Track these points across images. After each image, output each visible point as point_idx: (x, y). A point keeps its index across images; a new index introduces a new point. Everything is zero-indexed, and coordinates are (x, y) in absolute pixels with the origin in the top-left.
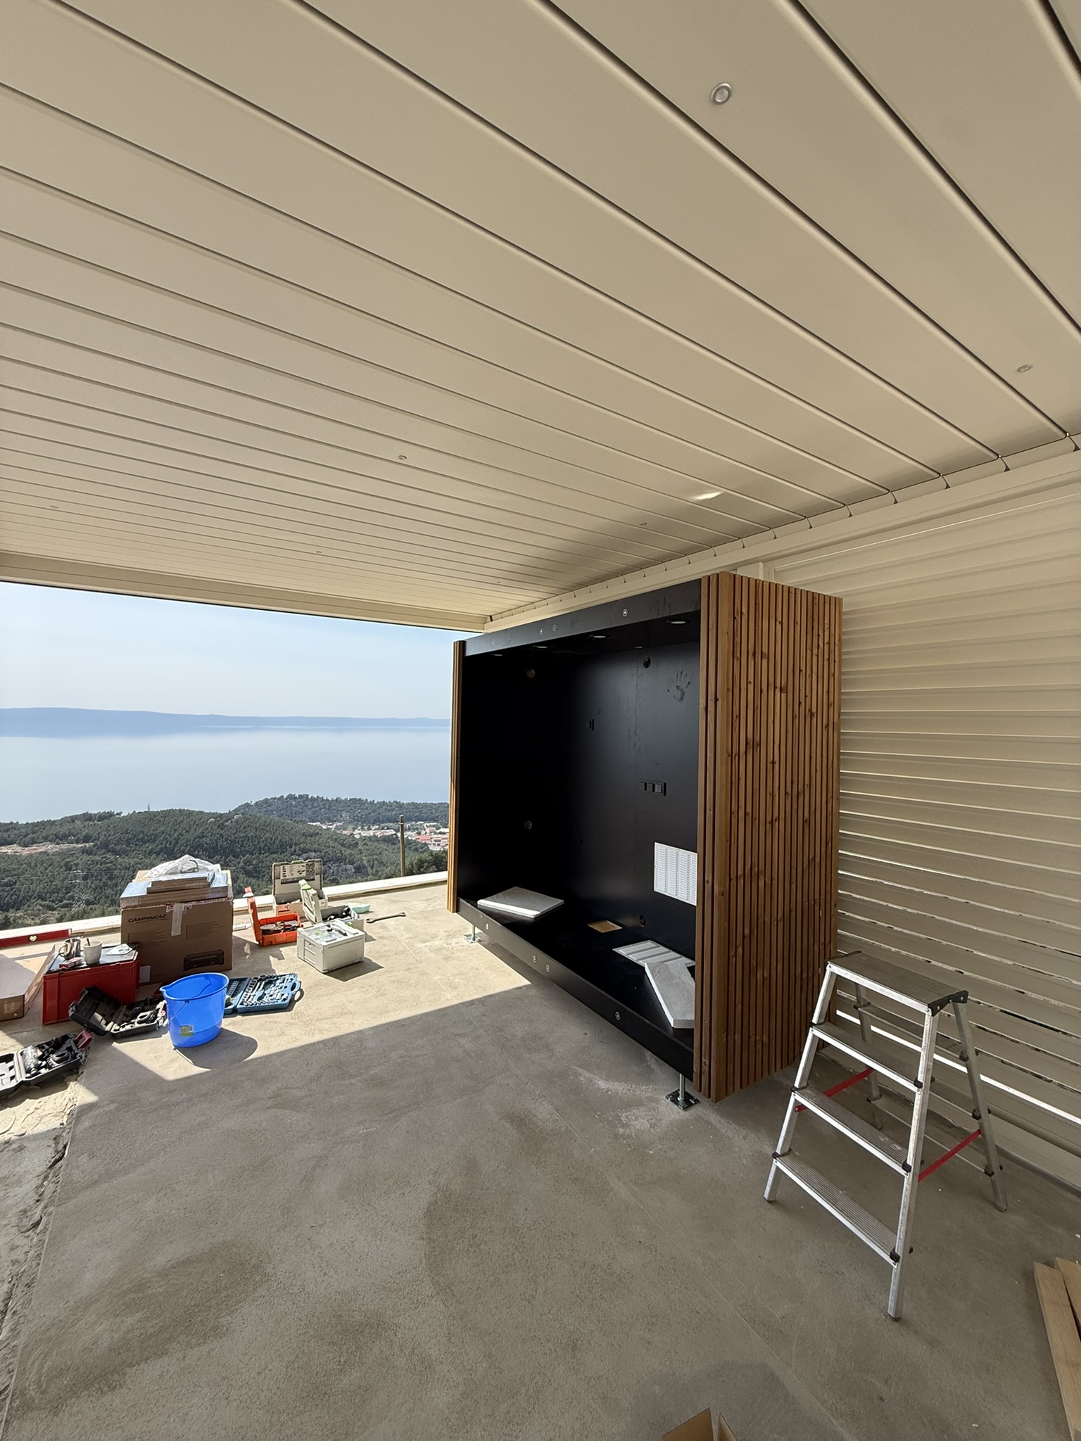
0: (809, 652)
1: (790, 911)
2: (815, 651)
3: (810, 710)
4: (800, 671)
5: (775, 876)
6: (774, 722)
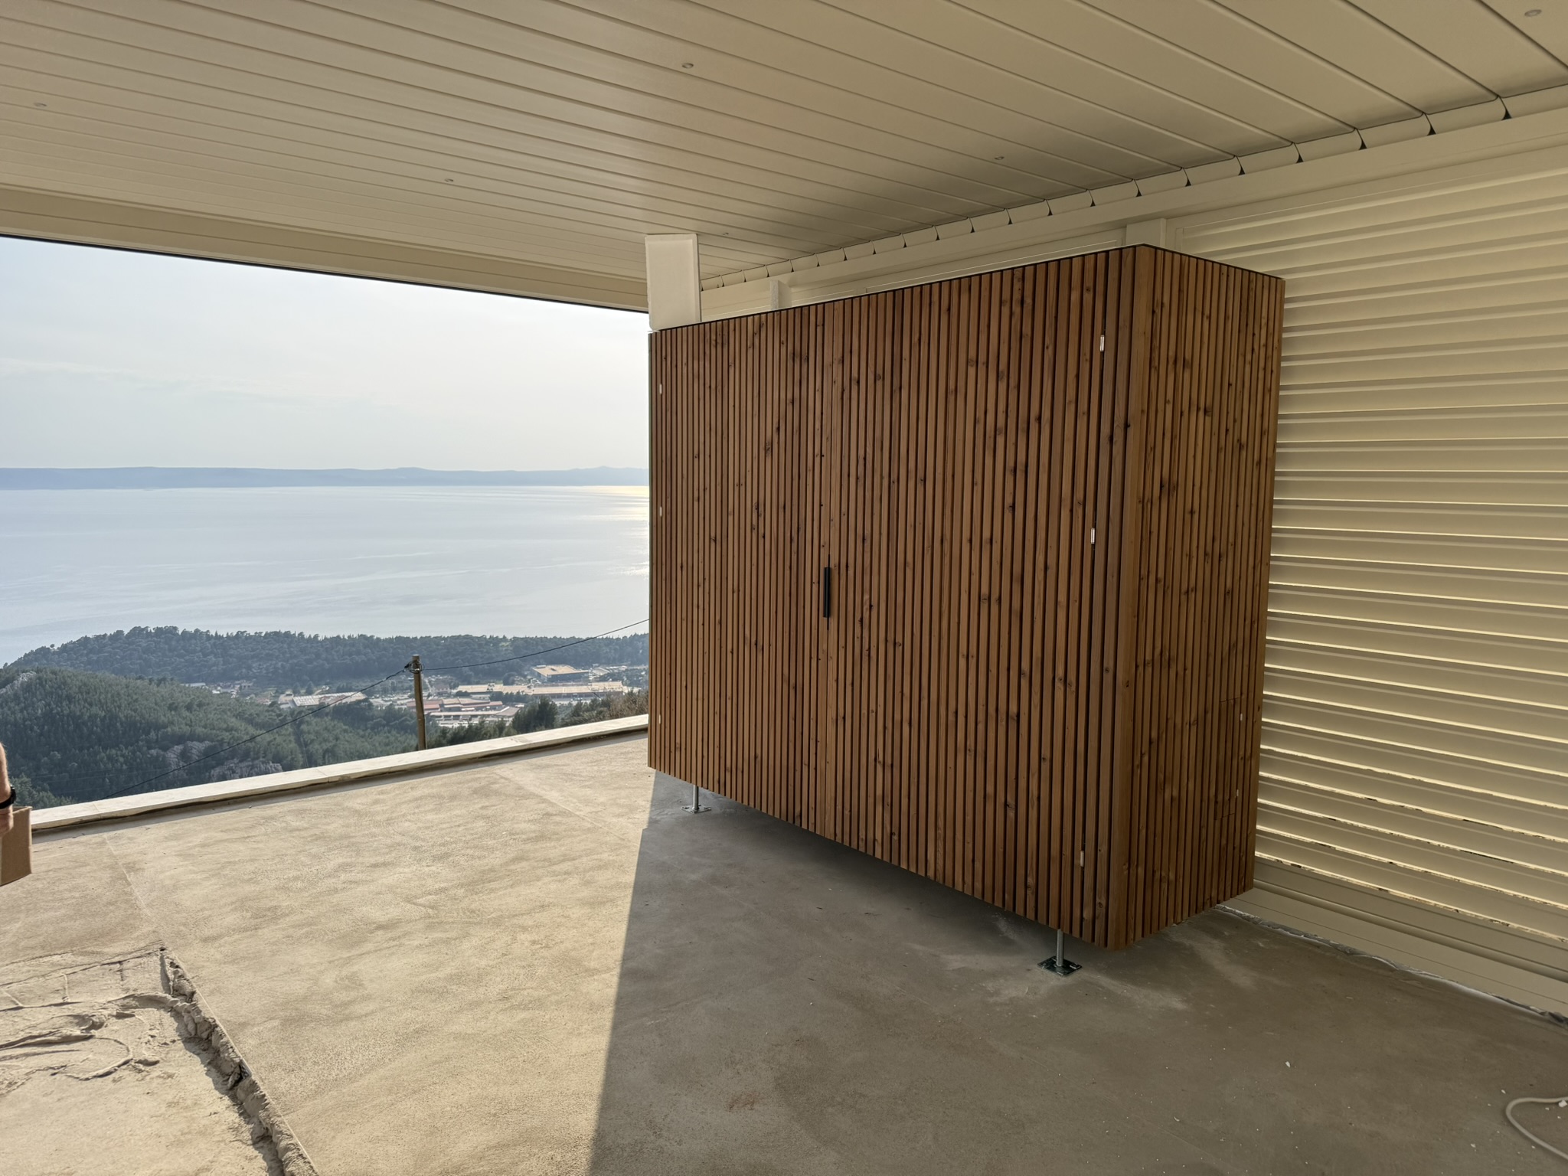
0: (1241, 358)
1: (1206, 712)
2: (1248, 357)
3: (1239, 440)
4: (1230, 385)
5: (1189, 666)
6: (1194, 457)
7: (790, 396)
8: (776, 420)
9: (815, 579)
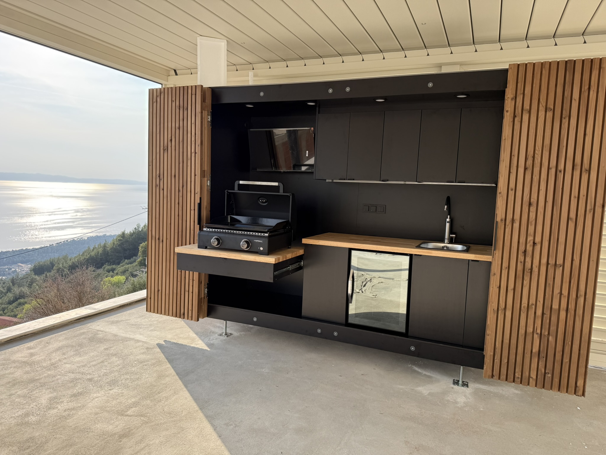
7: (177, 125)
8: (170, 136)
9: (192, 208)
